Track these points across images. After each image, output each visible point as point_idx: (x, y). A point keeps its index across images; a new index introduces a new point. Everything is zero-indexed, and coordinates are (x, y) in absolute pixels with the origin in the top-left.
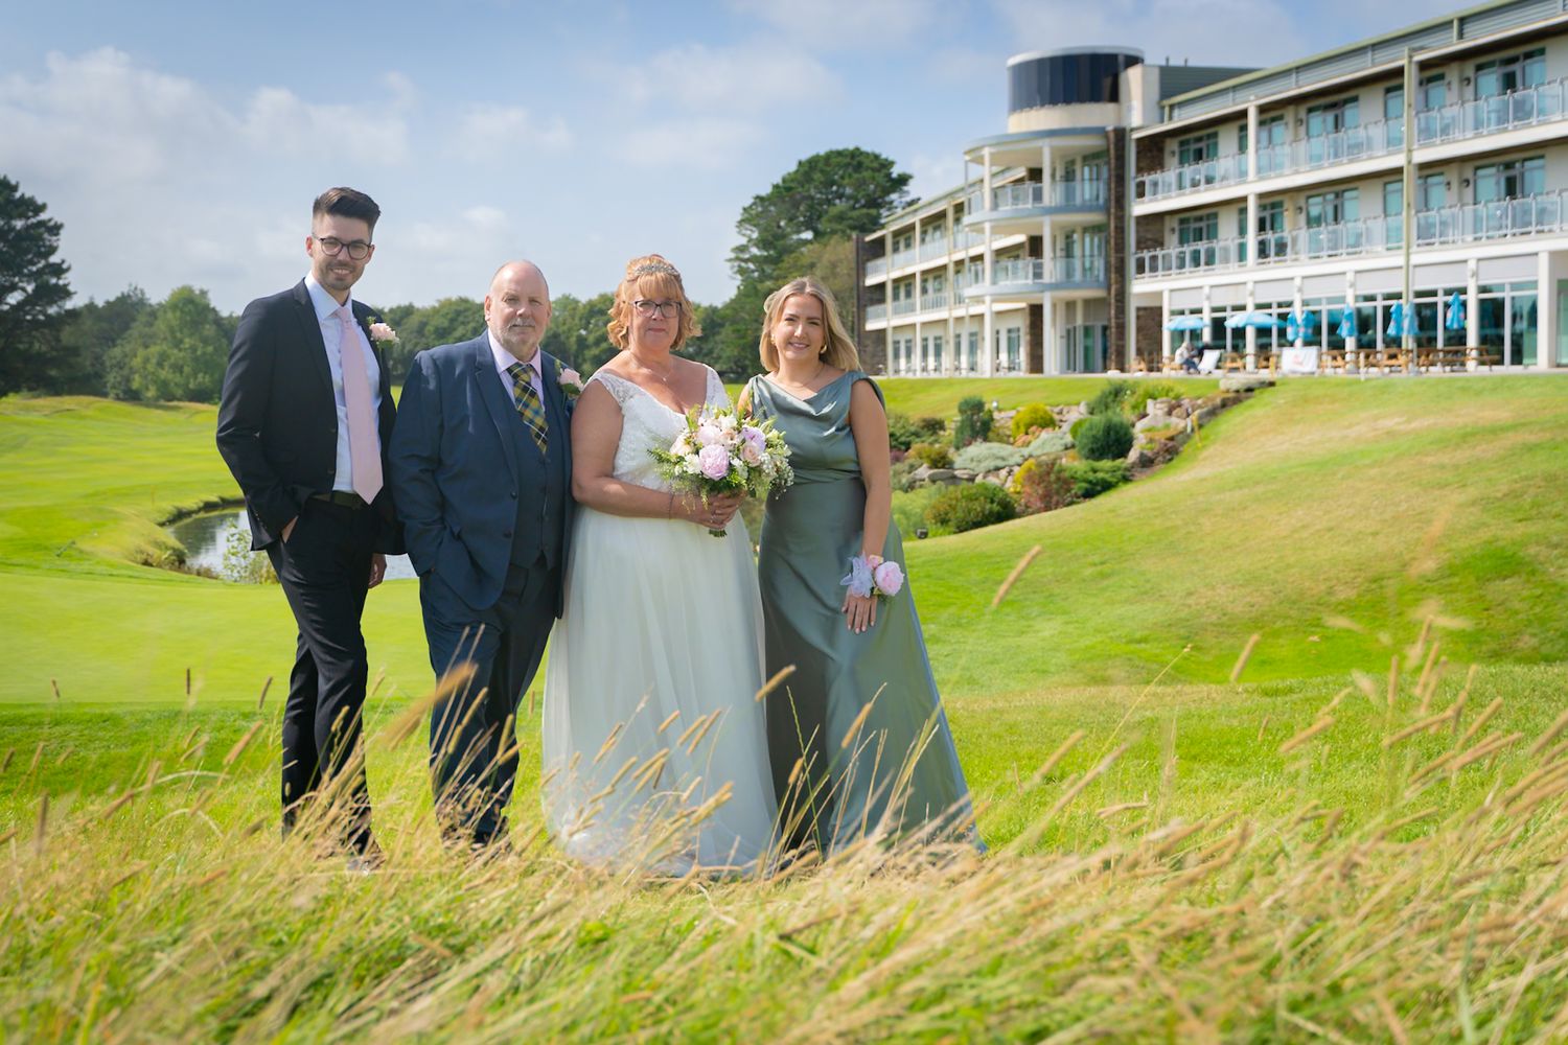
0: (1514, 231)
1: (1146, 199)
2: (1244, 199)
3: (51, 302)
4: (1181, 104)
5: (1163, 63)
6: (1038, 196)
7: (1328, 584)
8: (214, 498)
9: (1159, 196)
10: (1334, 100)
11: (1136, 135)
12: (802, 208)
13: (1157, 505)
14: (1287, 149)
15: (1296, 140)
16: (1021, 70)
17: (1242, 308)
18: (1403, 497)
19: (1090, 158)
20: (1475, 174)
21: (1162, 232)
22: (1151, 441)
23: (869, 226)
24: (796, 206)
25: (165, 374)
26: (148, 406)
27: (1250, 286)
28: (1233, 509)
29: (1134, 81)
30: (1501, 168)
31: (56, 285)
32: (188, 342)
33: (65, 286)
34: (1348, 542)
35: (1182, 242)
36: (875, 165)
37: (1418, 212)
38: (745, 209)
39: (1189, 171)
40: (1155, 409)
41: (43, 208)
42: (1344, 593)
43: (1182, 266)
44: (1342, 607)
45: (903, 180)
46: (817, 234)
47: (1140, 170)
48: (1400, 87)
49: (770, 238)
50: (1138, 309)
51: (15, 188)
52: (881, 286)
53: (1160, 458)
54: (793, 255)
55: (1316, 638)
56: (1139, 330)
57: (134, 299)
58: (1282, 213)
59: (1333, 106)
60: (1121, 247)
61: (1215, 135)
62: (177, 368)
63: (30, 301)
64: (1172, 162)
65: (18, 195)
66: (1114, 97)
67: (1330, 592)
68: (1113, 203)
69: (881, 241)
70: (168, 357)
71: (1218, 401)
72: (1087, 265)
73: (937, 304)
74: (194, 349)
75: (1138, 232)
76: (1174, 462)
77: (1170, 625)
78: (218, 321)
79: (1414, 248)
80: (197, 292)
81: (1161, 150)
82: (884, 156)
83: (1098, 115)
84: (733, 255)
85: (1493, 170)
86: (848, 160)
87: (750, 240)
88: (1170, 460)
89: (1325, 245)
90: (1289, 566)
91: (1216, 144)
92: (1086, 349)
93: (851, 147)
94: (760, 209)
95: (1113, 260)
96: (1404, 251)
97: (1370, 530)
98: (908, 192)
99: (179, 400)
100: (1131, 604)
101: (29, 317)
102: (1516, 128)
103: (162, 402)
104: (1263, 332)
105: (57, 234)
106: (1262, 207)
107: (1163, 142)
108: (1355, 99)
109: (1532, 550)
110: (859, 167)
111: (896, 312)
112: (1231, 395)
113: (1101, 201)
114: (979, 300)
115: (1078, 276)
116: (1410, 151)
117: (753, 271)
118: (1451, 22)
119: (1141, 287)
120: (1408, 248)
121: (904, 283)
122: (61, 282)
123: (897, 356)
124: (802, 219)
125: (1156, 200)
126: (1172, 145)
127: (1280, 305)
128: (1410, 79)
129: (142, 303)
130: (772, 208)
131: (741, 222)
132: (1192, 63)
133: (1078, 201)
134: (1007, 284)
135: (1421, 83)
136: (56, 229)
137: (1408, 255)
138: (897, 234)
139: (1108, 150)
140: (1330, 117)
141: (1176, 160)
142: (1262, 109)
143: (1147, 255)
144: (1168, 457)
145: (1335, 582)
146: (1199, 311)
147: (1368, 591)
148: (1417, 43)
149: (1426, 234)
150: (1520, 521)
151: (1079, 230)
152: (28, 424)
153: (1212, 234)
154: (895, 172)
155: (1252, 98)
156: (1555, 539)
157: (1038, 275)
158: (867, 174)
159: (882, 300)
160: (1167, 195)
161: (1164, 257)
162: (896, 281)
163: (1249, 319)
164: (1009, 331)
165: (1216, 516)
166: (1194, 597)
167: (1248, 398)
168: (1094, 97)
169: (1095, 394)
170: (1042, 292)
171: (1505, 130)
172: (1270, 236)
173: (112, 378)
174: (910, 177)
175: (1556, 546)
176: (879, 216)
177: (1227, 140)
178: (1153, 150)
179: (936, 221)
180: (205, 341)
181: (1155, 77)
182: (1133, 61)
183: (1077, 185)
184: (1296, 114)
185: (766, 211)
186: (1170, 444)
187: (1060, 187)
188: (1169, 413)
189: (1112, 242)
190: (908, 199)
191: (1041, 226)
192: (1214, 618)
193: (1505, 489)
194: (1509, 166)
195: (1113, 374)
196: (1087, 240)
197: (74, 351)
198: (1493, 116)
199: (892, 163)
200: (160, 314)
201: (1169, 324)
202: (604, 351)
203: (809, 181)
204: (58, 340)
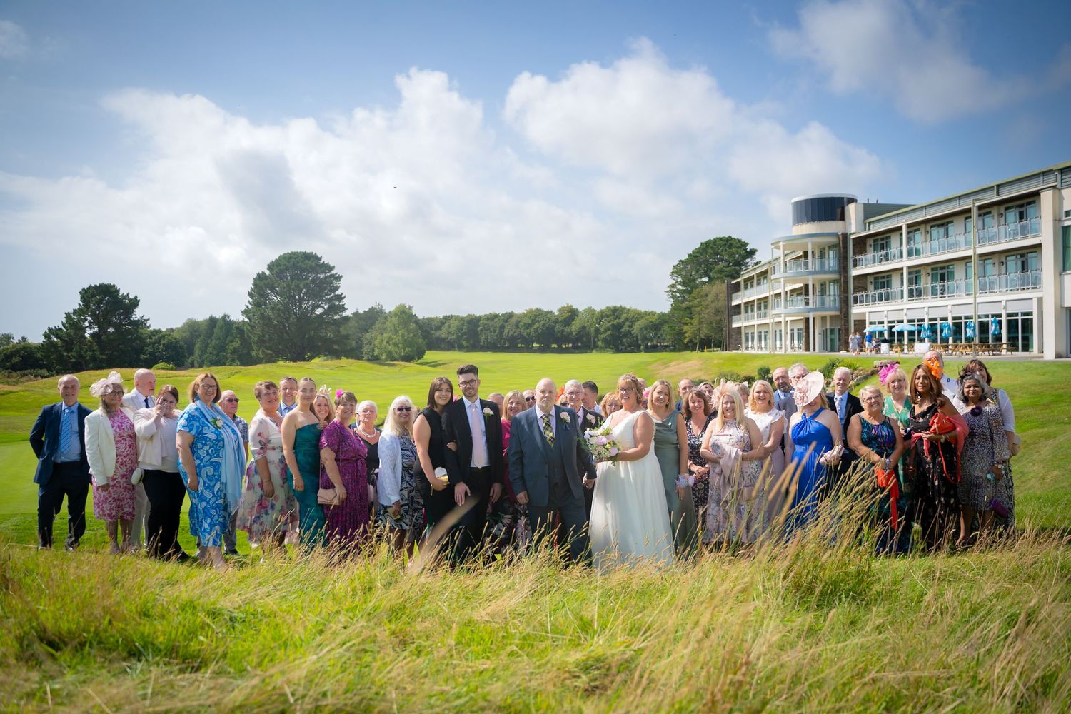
0: (1023, 288)
1: (858, 267)
2: (902, 269)
3: (336, 314)
4: (874, 222)
5: (866, 202)
6: (806, 264)
10: (943, 222)
11: (852, 237)
12: (703, 266)
14: (921, 245)
15: (927, 241)
16: (799, 205)
17: (902, 322)
19: (831, 247)
20: (1006, 259)
21: (866, 283)
23: (735, 275)
24: (700, 265)
25: (391, 347)
26: (380, 364)
27: (905, 311)
29: (851, 208)
30: (1019, 256)
31: (339, 305)
32: (401, 332)
33: (343, 305)
35: (875, 289)
36: (739, 245)
37: (979, 277)
38: (674, 267)
39: (878, 254)
41: (333, 268)
43: (874, 301)
45: (753, 252)
46: (710, 279)
47: (854, 254)
48: (970, 218)
49: (687, 281)
50: (855, 321)
51: (320, 259)
52: (739, 306)
54: (698, 290)
57: (378, 310)
58: (920, 276)
59: (943, 225)
60: (846, 291)
61: (890, 237)
62: (395, 344)
63: (327, 313)
64: (870, 250)
65: (321, 262)
66: (842, 218)
68: (842, 270)
69: (739, 283)
70: (392, 339)
71: (870, 372)
72: (832, 299)
73: (765, 316)
74: (403, 336)
75: (854, 283)
78: (417, 321)
79: (978, 295)
80: (407, 307)
81: (865, 244)
82: (743, 241)
83: (834, 227)
84: (668, 289)
85: (1015, 257)
86: (724, 243)
87: (677, 282)
89: (939, 292)
91: (889, 242)
92: (832, 340)
93: (727, 237)
94: (682, 267)
95: (843, 297)
96: (973, 296)
98: (755, 258)
99: (397, 361)
101: (326, 321)
102: (1021, 239)
103: (388, 362)
104: (911, 333)
106: (910, 273)
107: (865, 240)
108: (952, 222)
110: (730, 246)
111: (746, 319)
113: (837, 268)
114: (779, 315)
115: (827, 305)
116: (975, 248)
117: (678, 297)
118: (993, 187)
119: (856, 310)
120: (975, 294)
121: (749, 305)
122: (341, 304)
123: (747, 340)
124: (703, 271)
125: (863, 268)
126: (870, 242)
127: (919, 321)
128: (974, 213)
129: (381, 311)
130: (688, 266)
131: (672, 273)
132: (880, 202)
133: (826, 268)
134: (791, 309)
135: (980, 215)
136: (339, 278)
137: (975, 298)
138: (746, 281)
139: (840, 243)
140: (942, 230)
141: (872, 249)
143: (858, 295)
146: (882, 323)
148: (976, 198)
149: (984, 288)
151: (828, 282)
152: (321, 374)
153: (889, 286)
154: (749, 248)
155: (905, 220)
157: (807, 304)
158: (735, 249)
159: (739, 313)
160: (868, 266)
161: (866, 296)
162: (746, 304)
163: (906, 327)
164: (798, 330)
168: (832, 217)
170: (809, 312)
171: (1017, 241)
172: (914, 287)
173: (366, 349)
174: (756, 251)
176: (741, 270)
177: (894, 240)
178: (861, 244)
179: (764, 274)
180: (409, 331)
181: (862, 206)
182: (851, 201)
183: (826, 261)
184: (926, 228)
185: (685, 267)
187: (818, 262)
189: (843, 288)
190: (755, 261)
191: (808, 280)
194: (1022, 256)
195: (841, 353)
196: (832, 287)
197: (347, 337)
198: (1012, 233)
199: (747, 244)
200: (389, 318)
202: (609, 336)
203: (706, 253)
204: (339, 332)
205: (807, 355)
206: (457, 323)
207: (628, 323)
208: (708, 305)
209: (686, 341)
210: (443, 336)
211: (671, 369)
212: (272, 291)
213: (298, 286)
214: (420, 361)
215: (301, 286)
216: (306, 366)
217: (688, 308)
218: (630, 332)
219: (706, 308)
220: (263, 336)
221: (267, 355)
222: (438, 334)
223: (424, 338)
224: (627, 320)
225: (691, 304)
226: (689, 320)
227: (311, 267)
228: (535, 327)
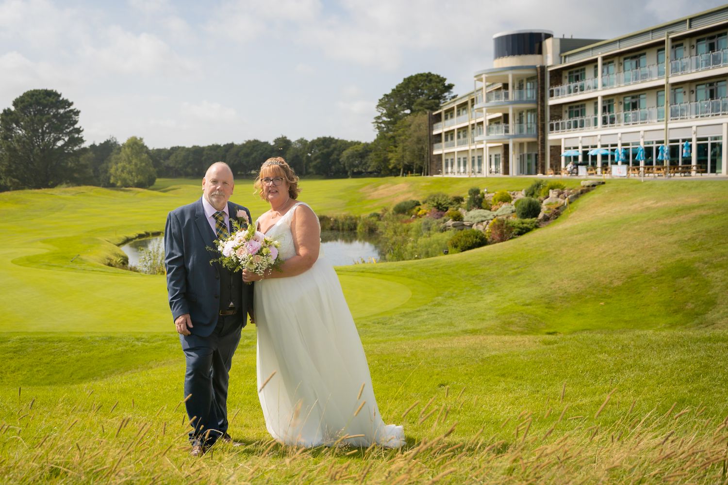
0: (713, 114)
1: (554, 97)
2: (596, 98)
3: (76, 145)
4: (569, 56)
5: (562, 37)
6: (507, 96)
7: (610, 279)
8: (143, 232)
9: (560, 97)
10: (636, 54)
11: (550, 69)
12: (405, 100)
13: (544, 241)
14: (615, 76)
15: (619, 72)
16: (500, 40)
17: (596, 147)
18: (647, 239)
19: (530, 79)
20: (696, 88)
21: (561, 112)
22: (549, 209)
23: (435, 107)
24: (403, 98)
25: (125, 175)
26: (117, 190)
27: (599, 137)
28: (576, 244)
29: (548, 44)
30: (708, 85)
31: (78, 137)
32: (134, 161)
33: (82, 137)
34: (622, 260)
35: (570, 117)
36: (438, 80)
37: (671, 105)
38: (380, 100)
39: (572, 85)
40: (553, 194)
41: (72, 104)
42: (617, 283)
43: (569, 128)
44: (615, 290)
45: (450, 87)
46: (412, 111)
47: (551, 85)
48: (664, 49)
49: (391, 113)
50: (551, 147)
51: (60, 96)
52: (440, 135)
53: (552, 217)
54: (401, 121)
55: (602, 303)
56: (551, 156)
57: (112, 142)
58: (613, 105)
59: (635, 57)
60: (543, 119)
61: (584, 69)
62: (130, 173)
63: (66, 144)
64: (566, 81)
65: (61, 98)
66: (540, 52)
67: (611, 283)
68: (539, 100)
69: (440, 114)
70: (126, 168)
71: (579, 191)
72: (529, 126)
73: (464, 143)
74: (137, 165)
75: (550, 112)
76: (558, 219)
77: (542, 297)
78: (148, 151)
79: (669, 121)
80: (139, 139)
81: (561, 76)
82: (441, 76)
83: (532, 60)
84: (375, 121)
85: (704, 86)
86: (425, 78)
87: (382, 114)
88: (557, 218)
89: (631, 119)
90: (595, 270)
91: (584, 73)
92: (528, 164)
93: (427, 72)
94: (386, 100)
95: (540, 125)
96: (665, 122)
97: (631, 254)
98: (452, 92)
99: (131, 187)
100: (527, 287)
101: (66, 152)
102: (713, 68)
103: (124, 188)
104: (604, 157)
105: (78, 115)
106: (603, 102)
107: (561, 72)
108: (645, 54)
109: (696, 265)
110: (431, 81)
111: (447, 146)
112: (585, 188)
113: (535, 98)
114: (481, 142)
115: (525, 132)
116: (668, 78)
117: (384, 128)
118: (686, 20)
119: (552, 137)
120: (667, 121)
121: (450, 133)
122: (80, 136)
123: (447, 166)
124: (405, 104)
125: (559, 98)
126: (566, 74)
127: (612, 145)
128: (668, 45)
129: (115, 143)
130: (392, 100)
131: (378, 106)
132: (574, 37)
133: (525, 98)
134: (493, 135)
135: (673, 47)
136: (77, 113)
137: (667, 124)
138: (446, 111)
139: (537, 76)
140: (634, 62)
141: (567, 80)
142: (604, 58)
143: (554, 123)
144: (556, 217)
145: (613, 278)
146: (577, 148)
147: (627, 282)
148: (670, 31)
149: (674, 115)
150: (694, 251)
151: (525, 111)
152: (64, 199)
153: (583, 113)
154: (447, 83)
155: (600, 53)
156: (706, 260)
157: (507, 131)
158: (434, 84)
159: (440, 141)
160: (562, 97)
161: (562, 123)
162: (446, 133)
163: (599, 152)
164: (496, 155)
165: (568, 247)
166: (553, 284)
167: (593, 189)
168: (531, 51)
169: (529, 186)
170: (509, 139)
171: (709, 69)
172: (608, 115)
173: (102, 177)
174: (453, 85)
175: (706, 263)
176: (440, 103)
177: (589, 72)
178: (557, 76)
179: (463, 106)
180: (142, 161)
181: (558, 41)
182: (548, 36)
183: (524, 91)
184: (619, 60)
185: (389, 101)
186: (557, 211)
187: (517, 92)
188: (558, 196)
189: (539, 116)
190: (453, 95)
191: (508, 109)
192: (561, 294)
193: (689, 236)
194: (711, 84)
195: (540, 176)
196: (529, 116)
197: (86, 166)
198: (704, 62)
199: (445, 79)
200: (123, 149)
201: (564, 153)
202: (318, 163)
203: (408, 88)
204: (78, 161)
205: (506, 178)
206: (183, 153)
207: (336, 152)
208: (410, 134)
209: (390, 167)
210: (171, 165)
211: (381, 192)
212: (17, 125)
213: (40, 120)
214: (151, 187)
215: (44, 120)
216: (49, 192)
217: (393, 137)
218: (338, 160)
219: (410, 137)
220: (10, 166)
221: (14, 183)
222: (167, 163)
223: (155, 167)
224: (335, 149)
225: (395, 133)
226: (394, 149)
227: (52, 103)
228: (253, 156)
